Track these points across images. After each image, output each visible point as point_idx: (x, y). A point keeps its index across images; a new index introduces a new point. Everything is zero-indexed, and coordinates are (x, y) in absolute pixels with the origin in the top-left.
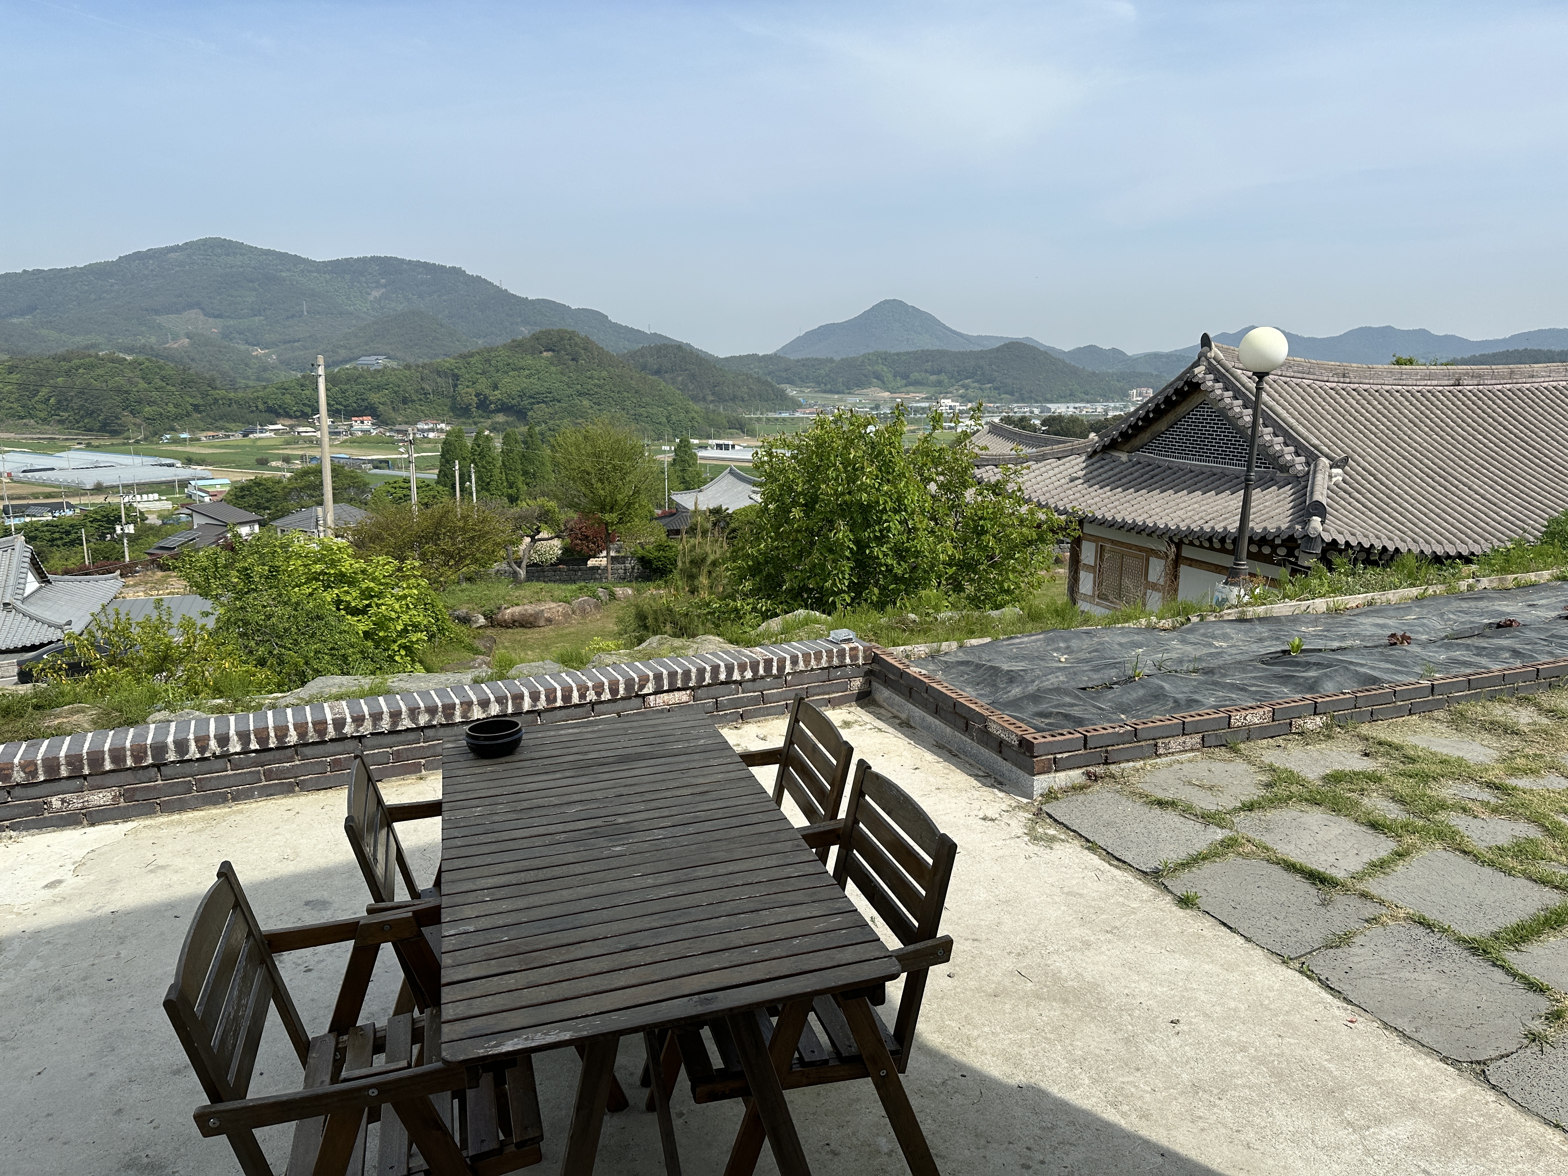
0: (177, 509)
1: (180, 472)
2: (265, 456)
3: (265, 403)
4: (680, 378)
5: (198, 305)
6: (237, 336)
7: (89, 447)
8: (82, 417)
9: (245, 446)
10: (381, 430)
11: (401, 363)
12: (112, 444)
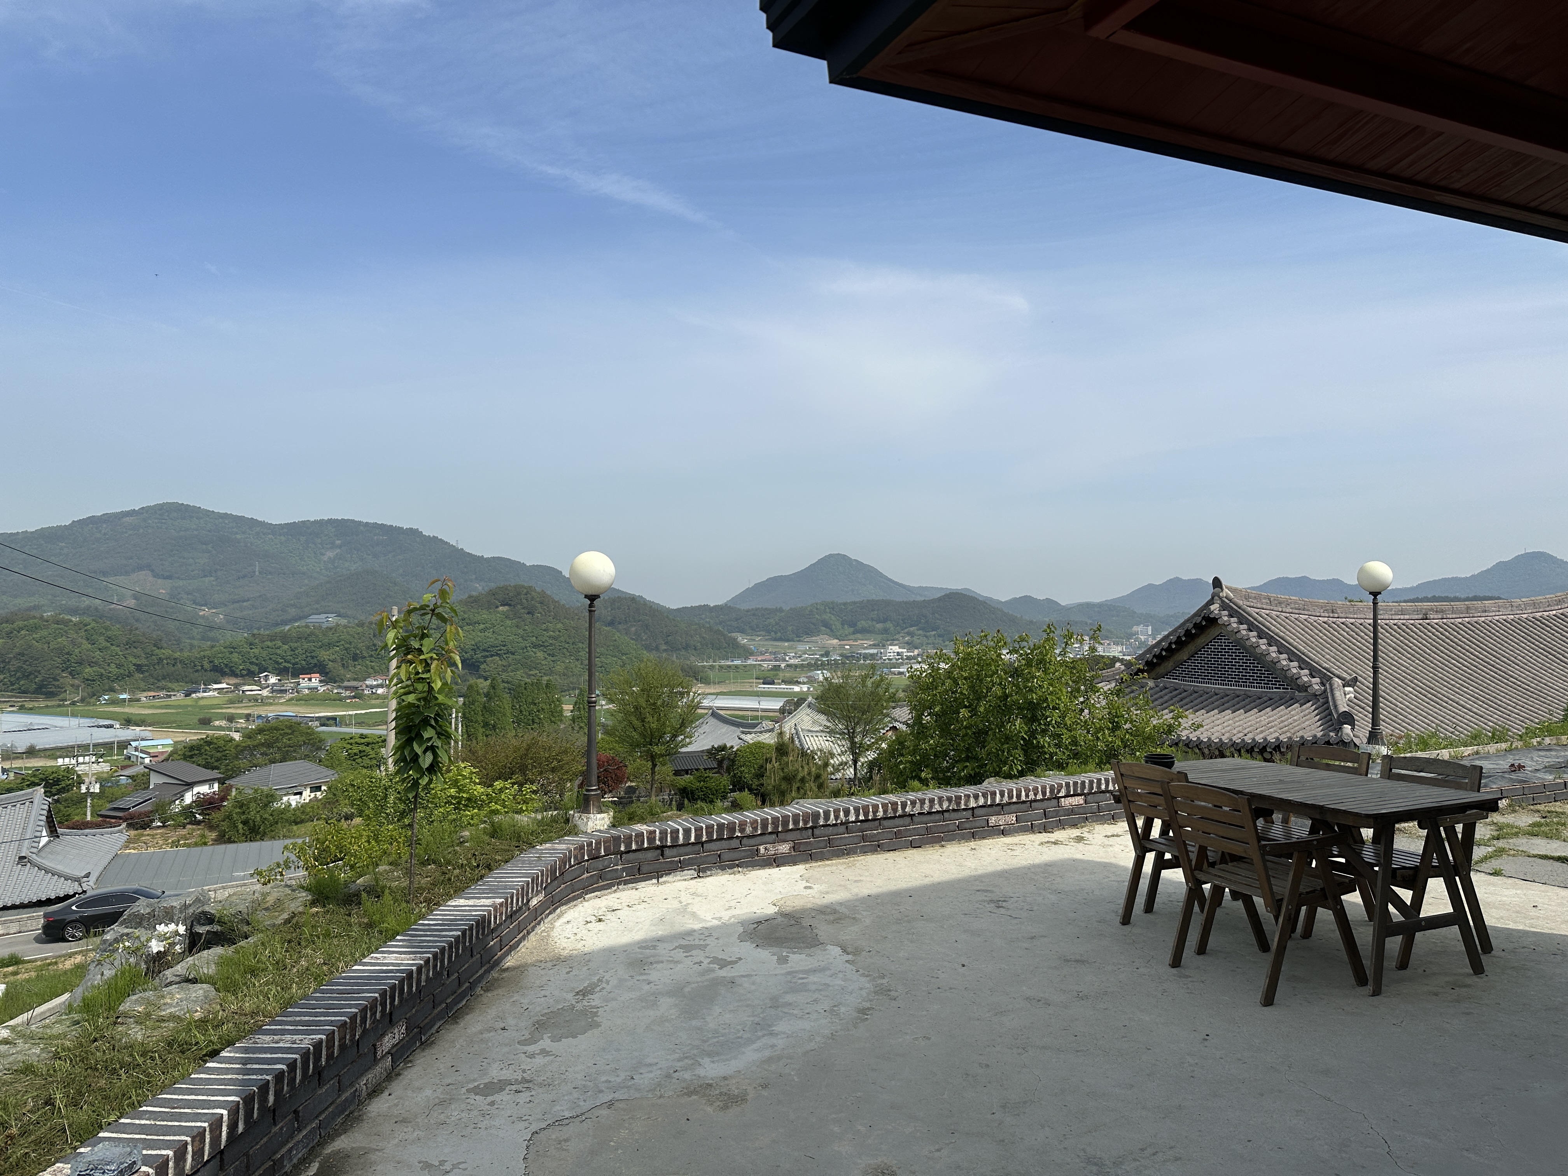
0: (116, 771)
1: (119, 733)
2: (208, 716)
3: (210, 662)
4: (633, 629)
5: (149, 567)
6: (185, 596)
7: (22, 709)
8: (18, 679)
9: (187, 706)
10: (329, 687)
11: (351, 620)
12: (47, 706)
